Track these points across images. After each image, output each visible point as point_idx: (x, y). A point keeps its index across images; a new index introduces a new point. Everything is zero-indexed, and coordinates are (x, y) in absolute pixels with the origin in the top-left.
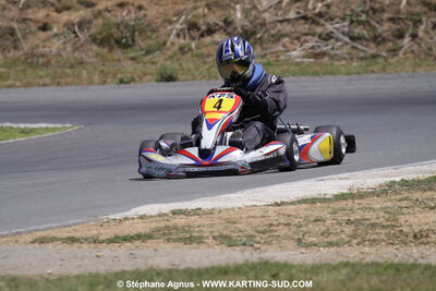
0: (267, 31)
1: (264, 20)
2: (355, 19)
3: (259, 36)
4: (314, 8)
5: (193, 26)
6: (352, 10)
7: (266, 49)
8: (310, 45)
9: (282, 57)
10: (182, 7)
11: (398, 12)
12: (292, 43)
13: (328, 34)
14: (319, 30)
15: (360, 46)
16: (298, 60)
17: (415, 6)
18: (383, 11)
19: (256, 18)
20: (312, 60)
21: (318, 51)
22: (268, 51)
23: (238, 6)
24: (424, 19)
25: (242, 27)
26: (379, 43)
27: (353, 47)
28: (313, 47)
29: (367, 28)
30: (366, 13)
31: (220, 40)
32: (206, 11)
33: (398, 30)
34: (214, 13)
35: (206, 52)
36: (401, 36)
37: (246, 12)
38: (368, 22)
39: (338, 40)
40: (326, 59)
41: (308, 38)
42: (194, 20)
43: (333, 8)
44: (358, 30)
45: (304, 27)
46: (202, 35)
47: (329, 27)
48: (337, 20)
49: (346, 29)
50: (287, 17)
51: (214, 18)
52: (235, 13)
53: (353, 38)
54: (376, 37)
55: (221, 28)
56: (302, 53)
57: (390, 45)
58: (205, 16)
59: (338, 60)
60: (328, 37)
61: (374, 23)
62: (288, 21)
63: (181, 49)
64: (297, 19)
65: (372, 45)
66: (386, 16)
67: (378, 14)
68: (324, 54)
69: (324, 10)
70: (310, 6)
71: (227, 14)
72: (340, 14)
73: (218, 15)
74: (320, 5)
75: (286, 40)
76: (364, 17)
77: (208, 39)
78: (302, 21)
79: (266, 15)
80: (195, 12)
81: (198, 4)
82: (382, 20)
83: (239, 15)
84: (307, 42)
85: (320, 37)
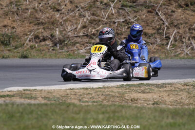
0: (70, 40)
1: (69, 36)
3: (66, 42)
4: (91, 32)
5: (37, 37)
7: (69, 48)
8: (88, 48)
9: (76, 53)
10: (32, 28)
12: (81, 46)
14: (93, 41)
16: (83, 54)
18: (122, 34)
19: (65, 34)
22: (70, 50)
23: (57, 29)
25: (59, 38)
28: (90, 49)
31: (48, 44)
32: (43, 31)
34: (46, 31)
35: (42, 49)
37: (61, 32)
41: (87, 44)
42: (37, 34)
45: (86, 40)
46: (41, 41)
50: (79, 35)
51: (46, 34)
52: (56, 32)
55: (49, 38)
56: (85, 51)
58: (42, 32)
63: (31, 47)
64: (83, 36)
66: (123, 36)
67: (119, 36)
69: (95, 32)
70: (89, 30)
71: (52, 32)
73: (48, 32)
74: (94, 30)
75: (78, 45)
77: (43, 43)
78: (86, 37)
79: (70, 34)
80: (38, 31)
81: (40, 27)
82: (121, 38)
83: (57, 33)
84: (88, 46)
85: (93, 44)
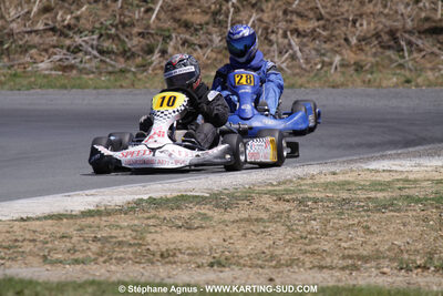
0: (14, 41)
1: (12, 30)
2: (103, 32)
3: (6, 46)
4: (63, 21)
6: (102, 23)
7: (14, 60)
8: (58, 57)
9: (29, 69)
11: (148, 27)
12: (40, 55)
13: (76, 47)
14: (68, 42)
15: (108, 60)
16: (47, 72)
17: (165, 22)
18: (133, 25)
19: (3, 28)
20: (60, 73)
21: (66, 63)
22: (16, 63)
24: (174, 35)
26: (128, 58)
27: (101, 60)
28: (60, 60)
29: (116, 42)
30: (116, 26)
33: (148, 45)
36: (150, 51)
38: (117, 35)
39: (86, 53)
40: (74, 72)
41: (55, 50)
43: (83, 21)
44: (107, 44)
45: (54, 39)
47: (78, 40)
48: (86, 32)
49: (95, 43)
50: (35, 28)
53: (102, 52)
54: (125, 52)
56: (50, 65)
57: (139, 60)
59: (87, 74)
60: (77, 50)
61: (123, 37)
62: (36, 32)
64: (45, 30)
65: (122, 60)
66: (135, 30)
67: (127, 28)
68: (72, 67)
69: (73, 22)
70: (59, 18)
72: (89, 26)
74: (69, 17)
75: (33, 51)
76: (113, 31)
78: (51, 33)
79: (14, 25)
82: (131, 35)
84: (55, 54)
85: (68, 49)
